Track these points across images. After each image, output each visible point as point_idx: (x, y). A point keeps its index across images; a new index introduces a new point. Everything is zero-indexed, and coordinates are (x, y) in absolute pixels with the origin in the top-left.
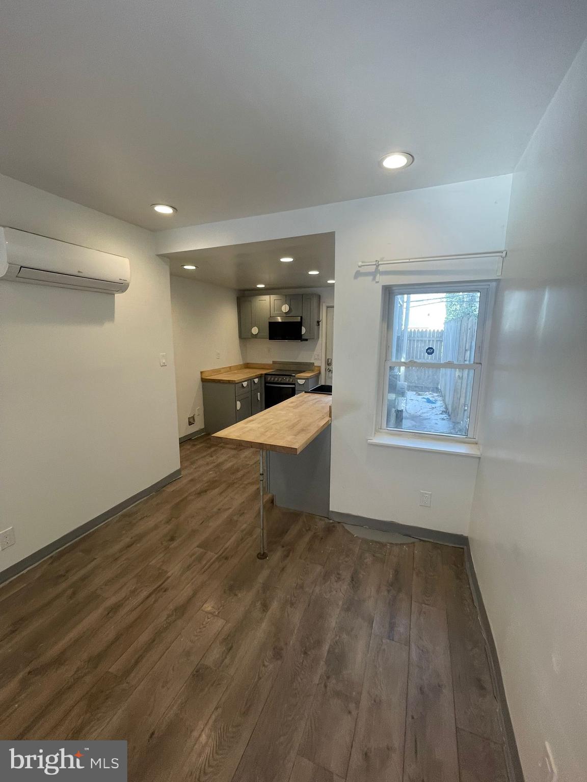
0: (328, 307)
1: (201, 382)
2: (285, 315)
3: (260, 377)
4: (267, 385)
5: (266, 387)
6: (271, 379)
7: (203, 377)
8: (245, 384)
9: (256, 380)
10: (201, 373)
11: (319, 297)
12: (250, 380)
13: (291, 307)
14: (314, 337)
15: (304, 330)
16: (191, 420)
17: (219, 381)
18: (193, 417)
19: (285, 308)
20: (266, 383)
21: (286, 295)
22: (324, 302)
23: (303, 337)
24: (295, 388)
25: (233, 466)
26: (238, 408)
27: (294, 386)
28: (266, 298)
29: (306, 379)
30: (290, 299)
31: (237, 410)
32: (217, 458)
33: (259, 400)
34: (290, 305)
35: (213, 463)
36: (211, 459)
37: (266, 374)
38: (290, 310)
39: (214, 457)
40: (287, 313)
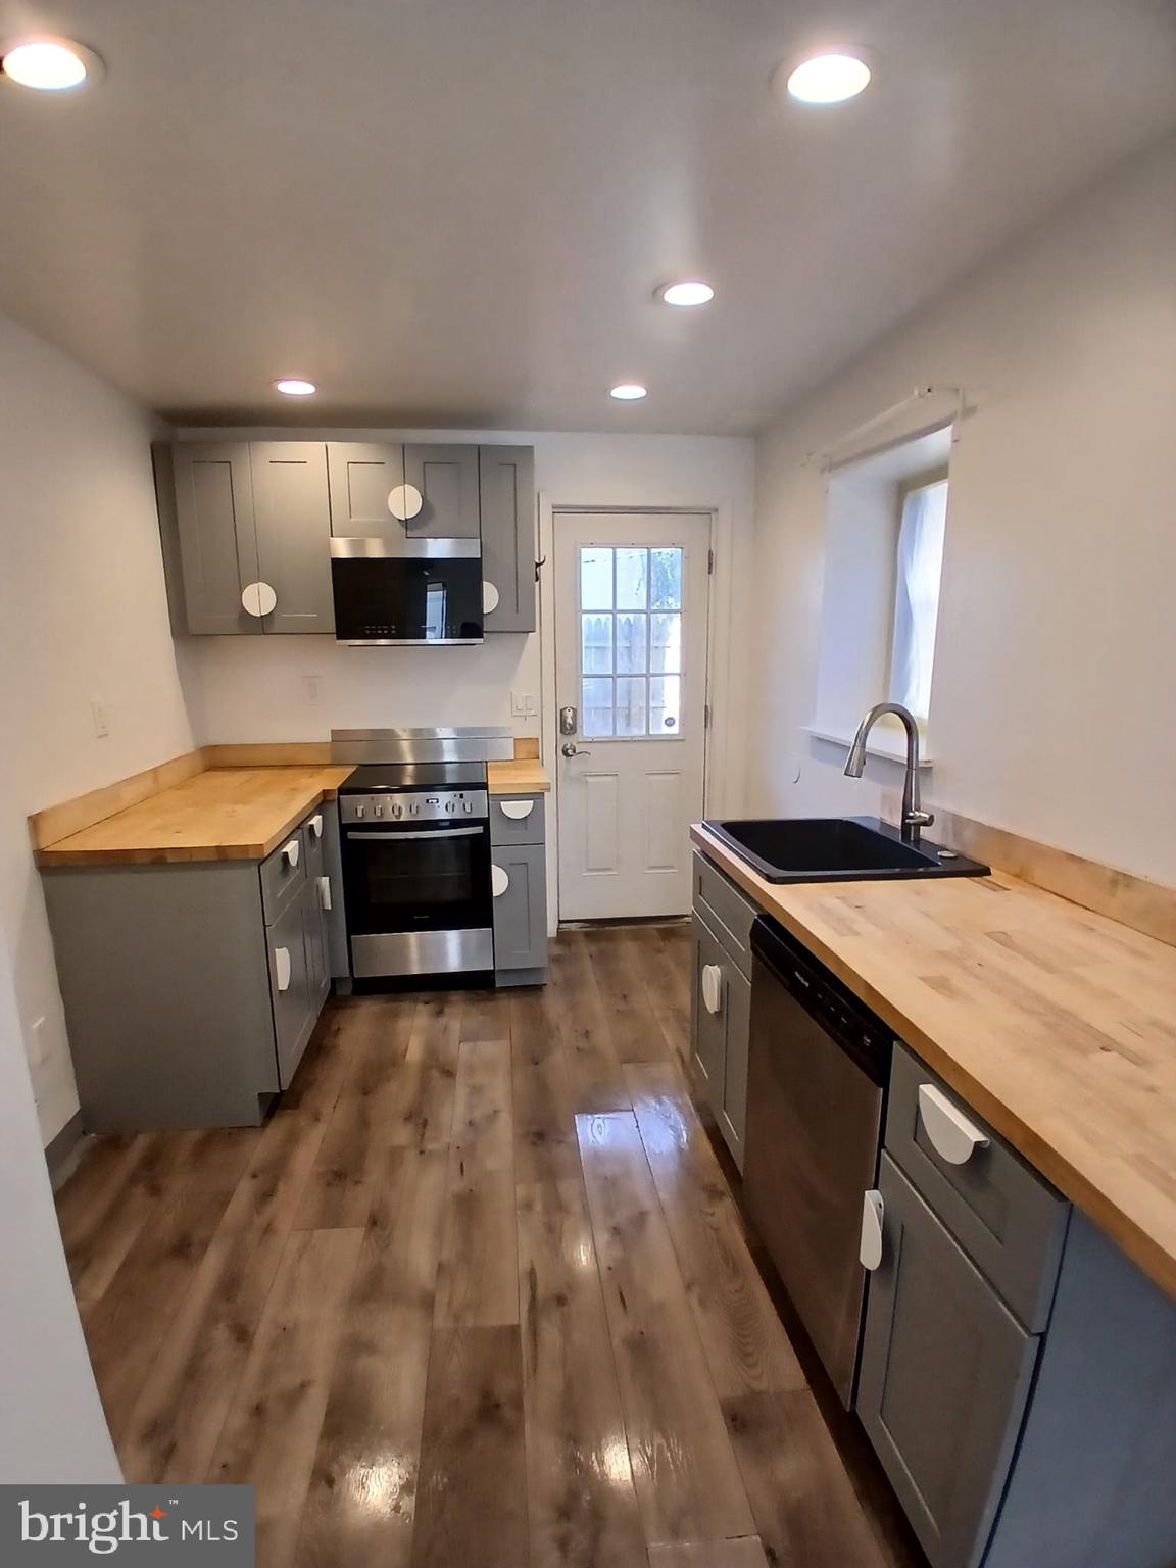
0: (556, 511)
2: (401, 531)
3: (322, 803)
4: (352, 835)
5: (346, 844)
7: (46, 845)
8: (292, 851)
9: (317, 824)
10: (32, 822)
12: (300, 828)
13: (433, 500)
14: (522, 627)
15: (491, 597)
17: (159, 860)
19: (405, 501)
20: (345, 827)
21: (403, 449)
22: (544, 491)
23: (491, 625)
24: (485, 836)
26: (283, 984)
27: (479, 830)
28: (310, 451)
29: (537, 797)
30: (425, 464)
31: (280, 991)
32: (286, 1334)
33: (330, 908)
34: (425, 493)
35: (294, 1398)
36: (256, 1360)
37: (342, 791)
38: (426, 511)
39: (263, 1333)
40: (406, 523)
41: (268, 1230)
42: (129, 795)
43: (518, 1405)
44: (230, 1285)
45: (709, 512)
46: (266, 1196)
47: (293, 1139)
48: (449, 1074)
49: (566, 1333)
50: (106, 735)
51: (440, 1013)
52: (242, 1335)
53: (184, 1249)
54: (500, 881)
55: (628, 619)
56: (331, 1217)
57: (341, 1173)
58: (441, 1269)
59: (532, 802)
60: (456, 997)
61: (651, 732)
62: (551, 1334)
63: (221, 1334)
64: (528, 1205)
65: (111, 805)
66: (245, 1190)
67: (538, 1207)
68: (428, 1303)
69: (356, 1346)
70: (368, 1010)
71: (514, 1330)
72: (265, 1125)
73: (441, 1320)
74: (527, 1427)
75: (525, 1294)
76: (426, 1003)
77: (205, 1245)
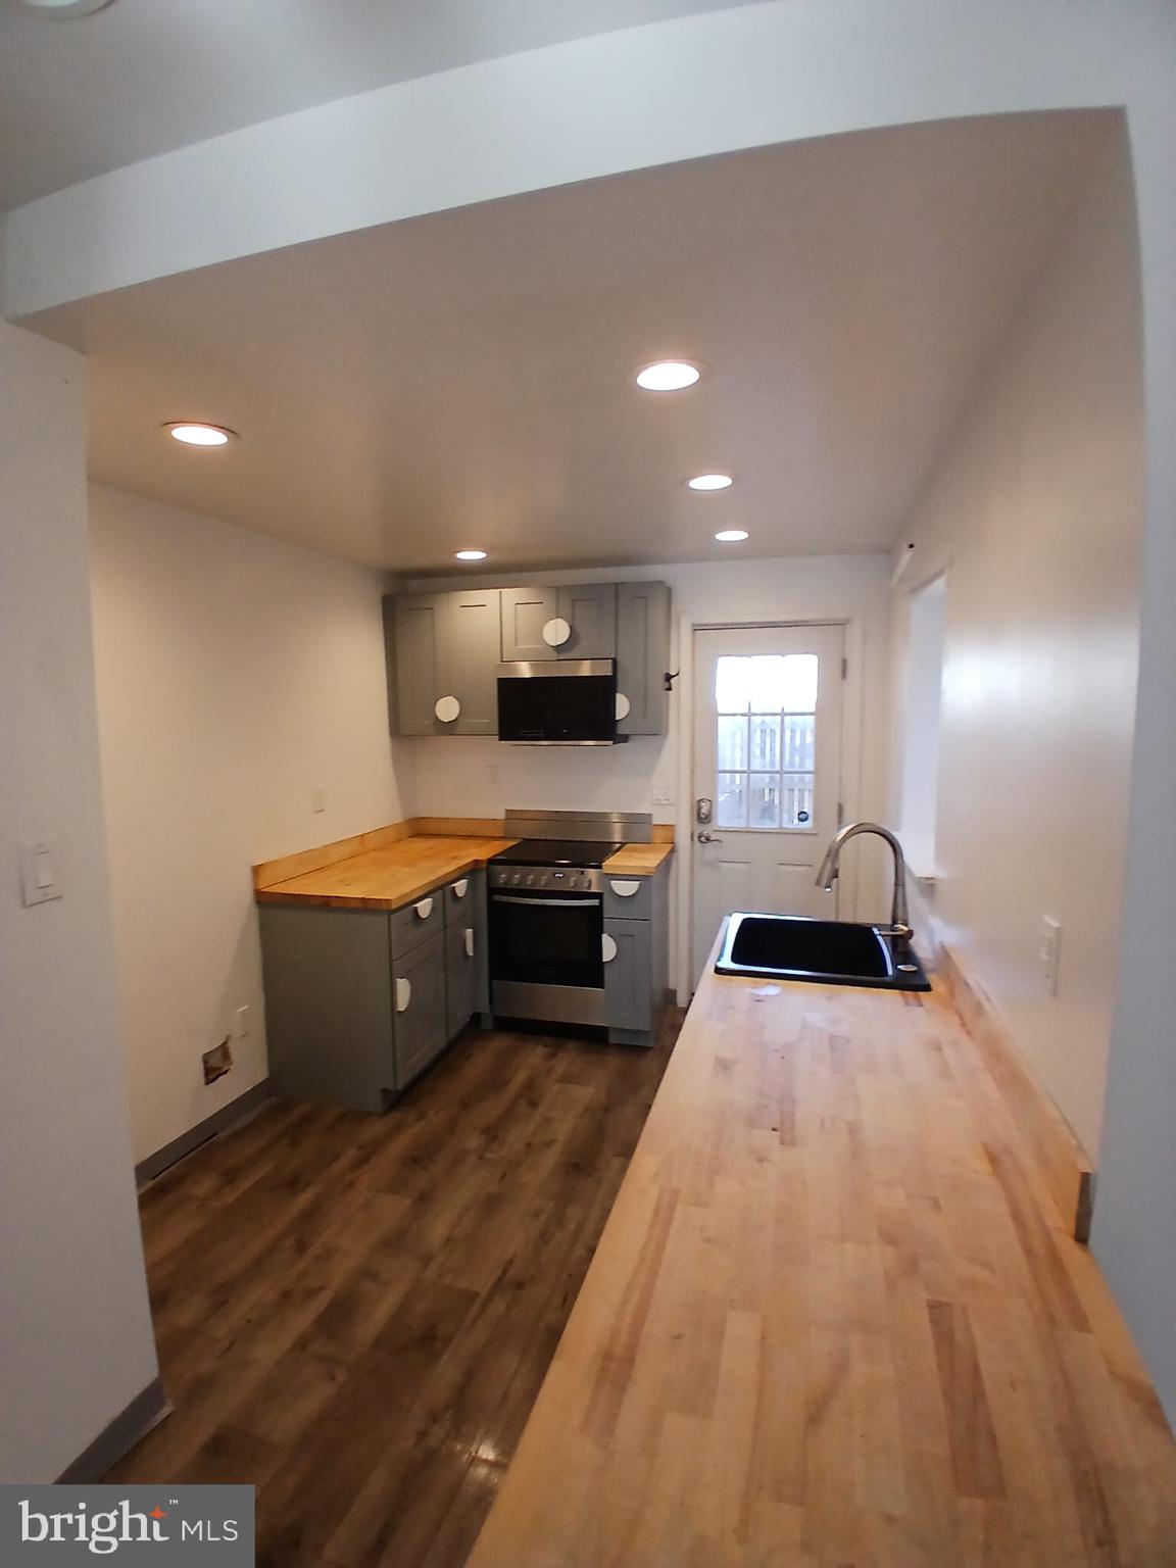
0: (696, 628)
1: (254, 910)
2: (554, 655)
3: (471, 871)
4: (497, 898)
5: (491, 904)
6: (510, 878)
7: (264, 886)
8: (424, 907)
9: (461, 887)
10: (257, 870)
11: (669, 592)
12: (441, 889)
13: (579, 629)
14: (654, 728)
15: (622, 706)
16: (215, 1061)
17: (326, 904)
18: (224, 1051)
19: (556, 632)
20: (492, 890)
21: (557, 589)
22: (685, 612)
23: (621, 730)
24: (600, 908)
25: (406, 1304)
26: (402, 1006)
27: (596, 902)
28: (488, 597)
29: (643, 879)
30: (574, 600)
31: (399, 1012)
32: (328, 1254)
33: (471, 954)
34: (574, 622)
35: (311, 1294)
36: (301, 1265)
37: (492, 861)
38: (573, 637)
39: (315, 1249)
40: (559, 649)
41: (351, 1184)
42: (334, 856)
43: (448, 1340)
44: (311, 1214)
45: (842, 624)
46: (360, 1162)
47: (399, 1128)
48: (534, 1105)
49: (509, 1307)
50: (322, 811)
51: (552, 1056)
52: (301, 1247)
53: (294, 1185)
54: (609, 949)
55: (763, 722)
56: (395, 1187)
57: (416, 1159)
58: (449, 1241)
59: (638, 883)
60: (572, 1045)
61: (784, 826)
62: (499, 1305)
63: (290, 1242)
64: (537, 1215)
65: (318, 861)
66: (351, 1154)
67: (543, 1218)
68: (427, 1260)
69: (367, 1273)
70: (500, 1043)
71: (475, 1295)
72: (385, 1114)
73: (430, 1274)
74: (445, 1358)
75: (499, 1273)
76: (546, 1046)
77: (308, 1185)
